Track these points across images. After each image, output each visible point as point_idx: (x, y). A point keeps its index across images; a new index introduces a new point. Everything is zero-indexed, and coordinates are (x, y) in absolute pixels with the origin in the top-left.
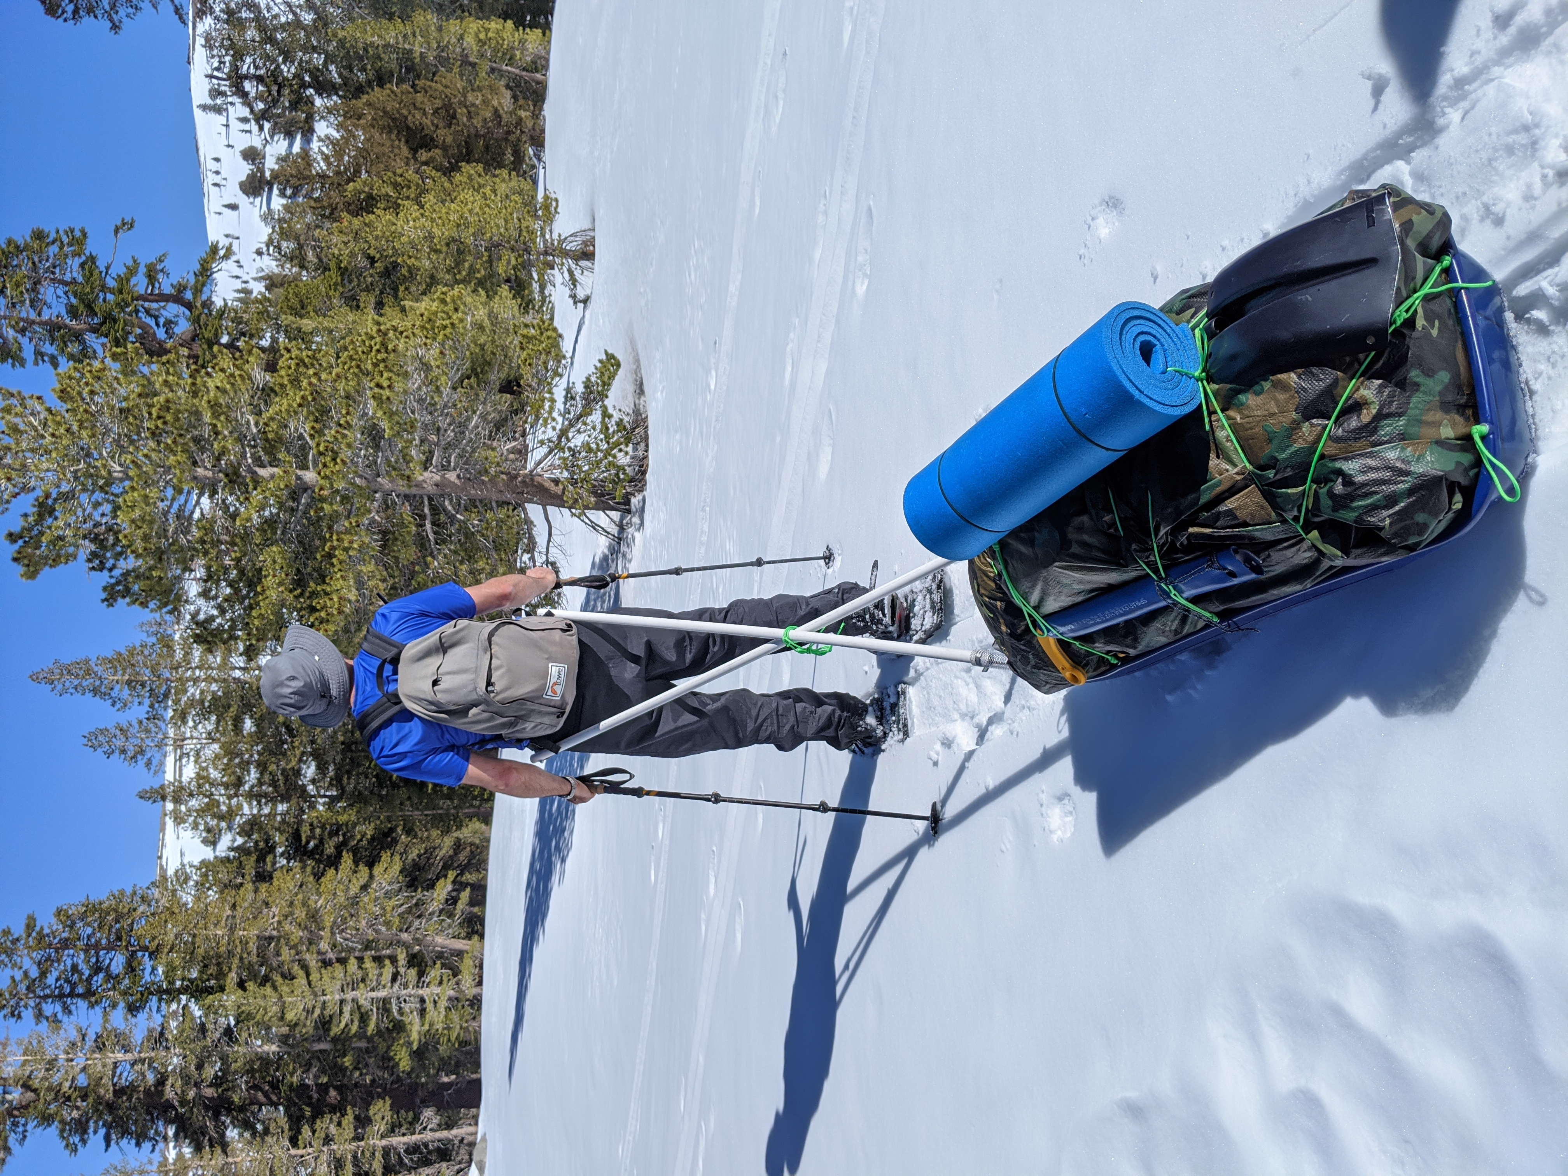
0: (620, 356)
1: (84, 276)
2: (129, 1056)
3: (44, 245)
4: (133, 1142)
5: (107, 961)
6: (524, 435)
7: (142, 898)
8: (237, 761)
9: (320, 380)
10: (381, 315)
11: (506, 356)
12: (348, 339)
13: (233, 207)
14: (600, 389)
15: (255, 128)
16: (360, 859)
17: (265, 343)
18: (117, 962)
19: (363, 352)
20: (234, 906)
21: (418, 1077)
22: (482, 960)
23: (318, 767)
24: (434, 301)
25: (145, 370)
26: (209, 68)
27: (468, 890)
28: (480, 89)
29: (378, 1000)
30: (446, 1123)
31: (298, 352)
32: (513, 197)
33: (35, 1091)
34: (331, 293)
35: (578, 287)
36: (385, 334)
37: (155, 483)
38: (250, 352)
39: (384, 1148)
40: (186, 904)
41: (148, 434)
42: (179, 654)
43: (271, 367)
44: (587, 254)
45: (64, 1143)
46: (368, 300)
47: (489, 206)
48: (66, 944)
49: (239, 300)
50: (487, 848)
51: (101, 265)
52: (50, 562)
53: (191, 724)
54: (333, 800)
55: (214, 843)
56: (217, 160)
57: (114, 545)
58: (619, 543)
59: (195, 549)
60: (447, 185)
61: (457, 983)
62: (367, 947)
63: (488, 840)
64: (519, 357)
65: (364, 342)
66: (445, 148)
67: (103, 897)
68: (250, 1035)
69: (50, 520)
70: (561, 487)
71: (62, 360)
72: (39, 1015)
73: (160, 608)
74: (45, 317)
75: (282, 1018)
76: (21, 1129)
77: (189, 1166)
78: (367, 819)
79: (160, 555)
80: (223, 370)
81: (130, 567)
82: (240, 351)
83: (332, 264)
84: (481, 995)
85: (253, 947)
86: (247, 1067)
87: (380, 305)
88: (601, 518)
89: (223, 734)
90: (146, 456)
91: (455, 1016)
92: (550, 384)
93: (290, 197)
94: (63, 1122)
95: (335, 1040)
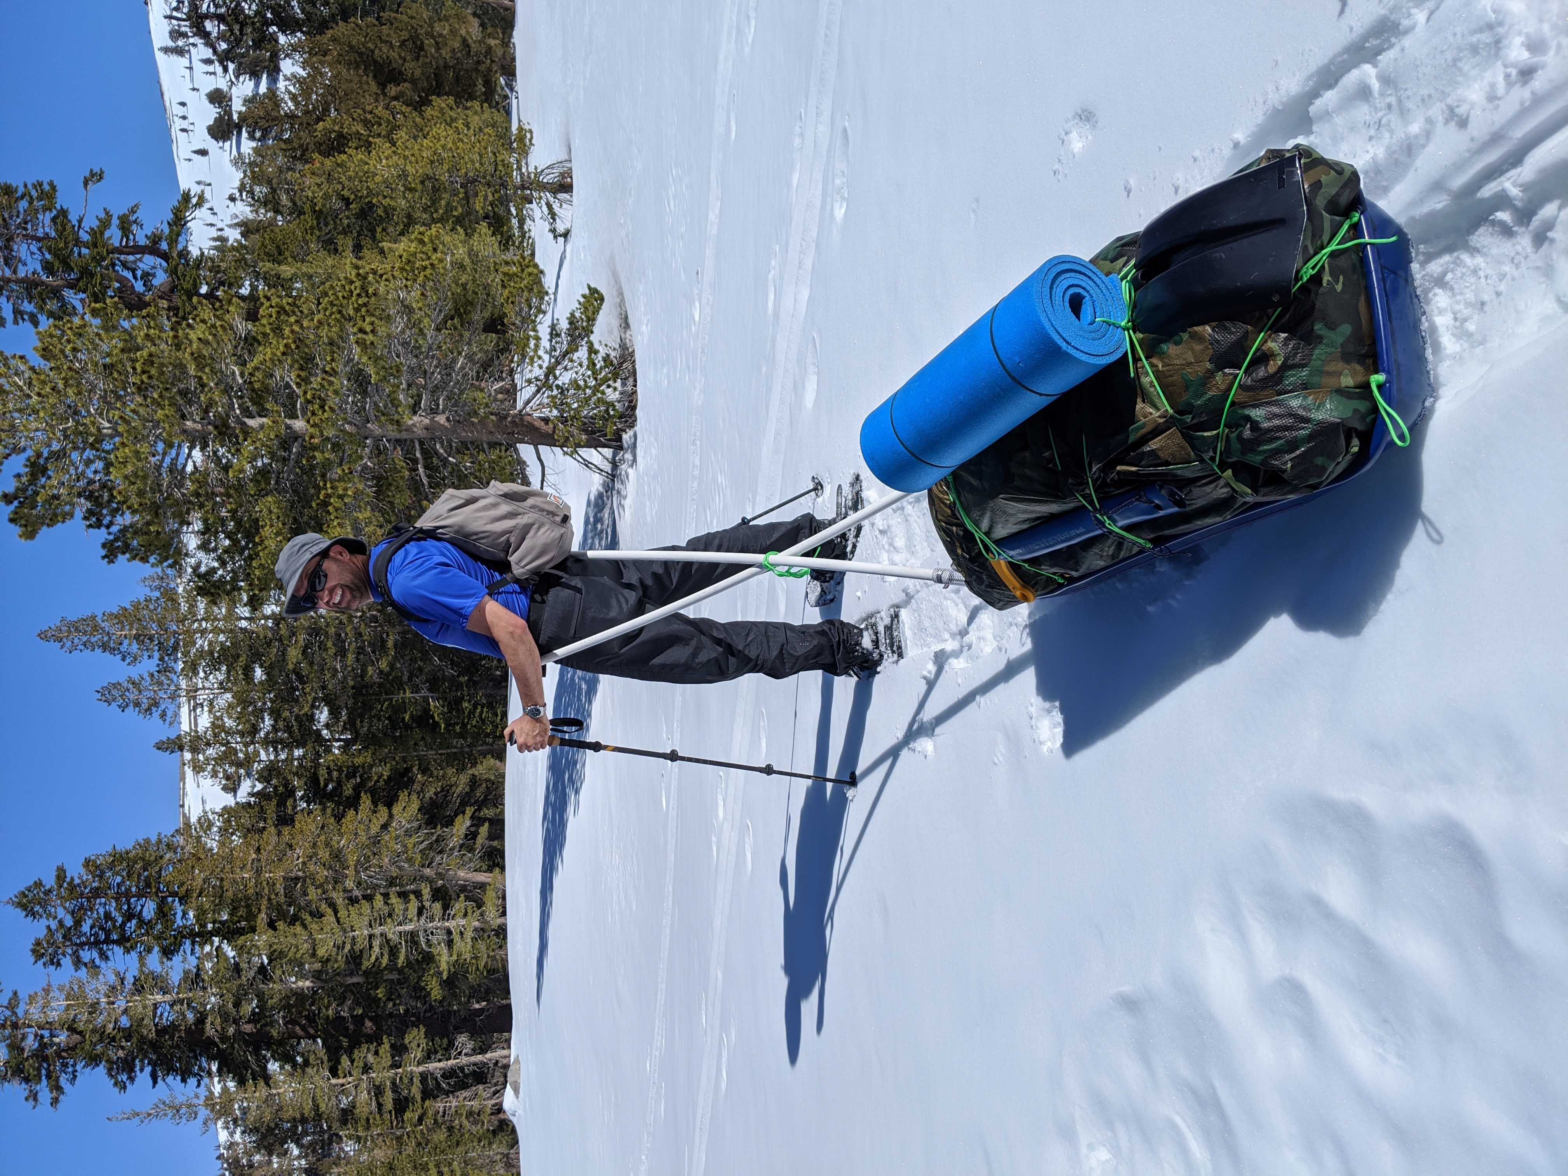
0: (603, 290)
1: (56, 230)
2: (168, 998)
3: (13, 200)
4: (179, 1078)
5: (139, 908)
6: (511, 372)
7: (168, 845)
8: (250, 709)
9: (302, 327)
10: (360, 258)
11: (488, 295)
12: (327, 285)
13: (203, 153)
14: (585, 324)
15: (219, 69)
16: (379, 799)
17: (245, 291)
18: (149, 909)
19: (344, 297)
20: (258, 850)
21: (450, 1004)
22: (504, 892)
23: (331, 712)
24: (412, 241)
25: (126, 324)
26: (167, 8)
27: (487, 825)
28: (446, 18)
29: (406, 933)
30: (480, 1048)
31: (278, 300)
32: (486, 130)
33: (80, 1033)
34: (308, 237)
35: (558, 220)
36: (365, 278)
37: (145, 438)
38: (230, 302)
39: (421, 1074)
40: (211, 850)
41: (134, 390)
42: (184, 607)
43: (252, 316)
44: (564, 187)
45: (113, 1081)
46: (346, 243)
47: (462, 141)
48: (97, 893)
49: (216, 248)
50: (503, 783)
51: (73, 218)
52: (47, 521)
53: (202, 674)
54: (348, 744)
55: (234, 790)
56: (183, 104)
57: (110, 501)
58: (613, 481)
59: (190, 502)
60: (418, 120)
61: (482, 915)
62: (392, 882)
63: (503, 776)
64: (501, 295)
65: (343, 286)
66: (414, 82)
67: (129, 847)
68: (283, 973)
69: (44, 480)
70: (551, 425)
71: (42, 318)
72: (78, 962)
73: (161, 562)
74: (21, 274)
75: (314, 955)
76: (70, 1069)
77: (235, 1099)
78: (383, 761)
79: (156, 510)
80: (203, 321)
81: (128, 523)
82: (220, 301)
83: (307, 208)
84: (505, 925)
85: (280, 888)
86: (283, 1002)
87: (358, 248)
88: (593, 455)
89: (234, 684)
90: (133, 411)
91: (482, 946)
92: (534, 321)
93: (259, 140)
94: (109, 1061)
95: (367, 973)
